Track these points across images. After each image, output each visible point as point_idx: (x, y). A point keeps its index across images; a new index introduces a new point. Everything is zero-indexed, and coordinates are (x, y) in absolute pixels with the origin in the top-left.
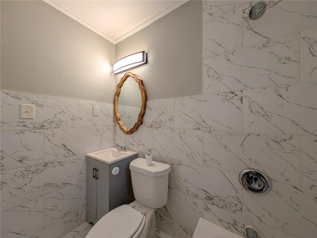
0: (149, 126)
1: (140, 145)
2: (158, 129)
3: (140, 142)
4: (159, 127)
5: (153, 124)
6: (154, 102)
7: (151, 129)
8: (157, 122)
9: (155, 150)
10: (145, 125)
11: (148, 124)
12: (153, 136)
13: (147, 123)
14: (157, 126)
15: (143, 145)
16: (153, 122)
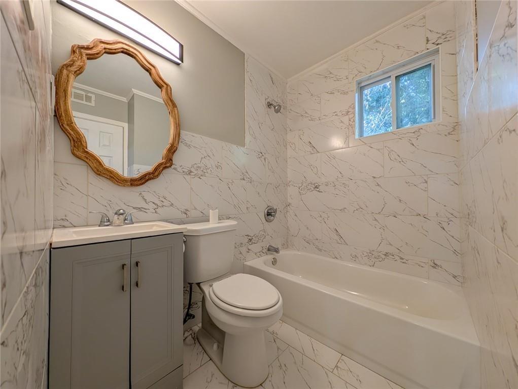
0: (183, 172)
1: (163, 206)
2: (201, 177)
3: (164, 200)
4: (202, 175)
5: (193, 170)
6: (193, 136)
7: (188, 177)
8: (200, 167)
9: (195, 209)
10: (175, 169)
11: (183, 170)
12: (192, 189)
13: (181, 166)
14: (200, 172)
15: (172, 205)
16: (192, 166)
